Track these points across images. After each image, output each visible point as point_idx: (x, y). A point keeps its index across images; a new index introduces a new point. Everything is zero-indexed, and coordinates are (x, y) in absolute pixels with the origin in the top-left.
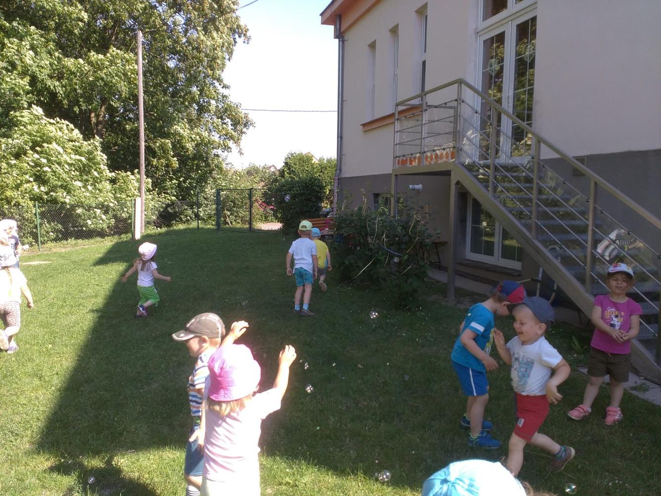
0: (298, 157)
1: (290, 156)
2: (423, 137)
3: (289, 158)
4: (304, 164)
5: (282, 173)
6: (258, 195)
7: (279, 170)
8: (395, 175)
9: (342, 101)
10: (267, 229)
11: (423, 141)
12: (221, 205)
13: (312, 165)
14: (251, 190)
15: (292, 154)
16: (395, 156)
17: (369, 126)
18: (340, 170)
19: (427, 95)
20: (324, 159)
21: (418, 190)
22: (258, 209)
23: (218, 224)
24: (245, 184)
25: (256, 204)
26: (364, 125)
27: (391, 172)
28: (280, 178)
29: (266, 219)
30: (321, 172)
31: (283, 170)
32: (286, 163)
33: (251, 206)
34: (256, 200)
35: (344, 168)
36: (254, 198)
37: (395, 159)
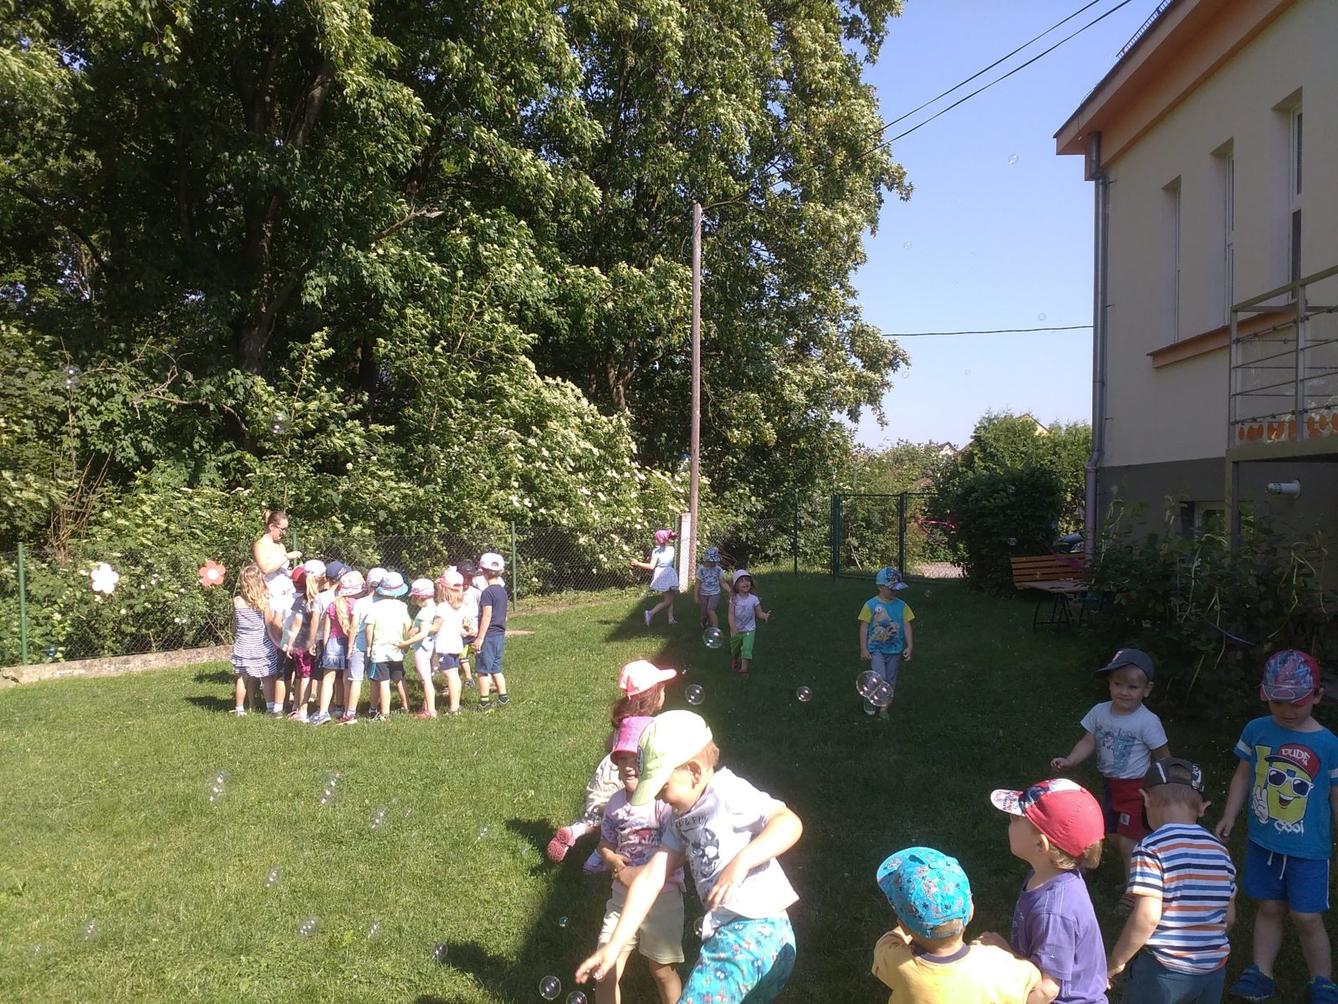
0: (1004, 425)
1: (986, 424)
2: (1300, 377)
3: (985, 428)
4: (1017, 440)
5: (968, 457)
6: (916, 507)
7: (960, 453)
8: (1234, 462)
9: (1105, 307)
10: (937, 576)
11: (1300, 385)
12: (839, 526)
13: (1035, 440)
14: (902, 495)
15: (990, 420)
16: (1232, 420)
17: (1168, 356)
18: (1101, 452)
19: (1307, 287)
20: (1060, 428)
21: (1290, 496)
22: (915, 535)
23: (834, 565)
24: (891, 485)
25: (913, 525)
26: (1155, 355)
27: (1224, 455)
28: (965, 469)
29: (932, 555)
30: (1055, 453)
31: (971, 452)
32: (977, 439)
33: (903, 529)
34: (913, 517)
35: (1108, 447)
36: (908, 514)
37: (1232, 428)
